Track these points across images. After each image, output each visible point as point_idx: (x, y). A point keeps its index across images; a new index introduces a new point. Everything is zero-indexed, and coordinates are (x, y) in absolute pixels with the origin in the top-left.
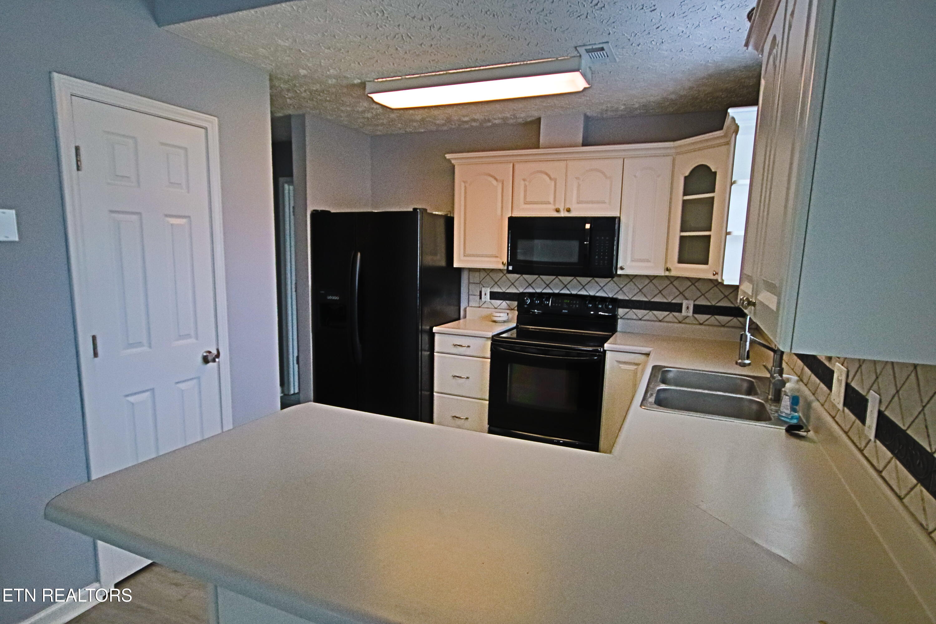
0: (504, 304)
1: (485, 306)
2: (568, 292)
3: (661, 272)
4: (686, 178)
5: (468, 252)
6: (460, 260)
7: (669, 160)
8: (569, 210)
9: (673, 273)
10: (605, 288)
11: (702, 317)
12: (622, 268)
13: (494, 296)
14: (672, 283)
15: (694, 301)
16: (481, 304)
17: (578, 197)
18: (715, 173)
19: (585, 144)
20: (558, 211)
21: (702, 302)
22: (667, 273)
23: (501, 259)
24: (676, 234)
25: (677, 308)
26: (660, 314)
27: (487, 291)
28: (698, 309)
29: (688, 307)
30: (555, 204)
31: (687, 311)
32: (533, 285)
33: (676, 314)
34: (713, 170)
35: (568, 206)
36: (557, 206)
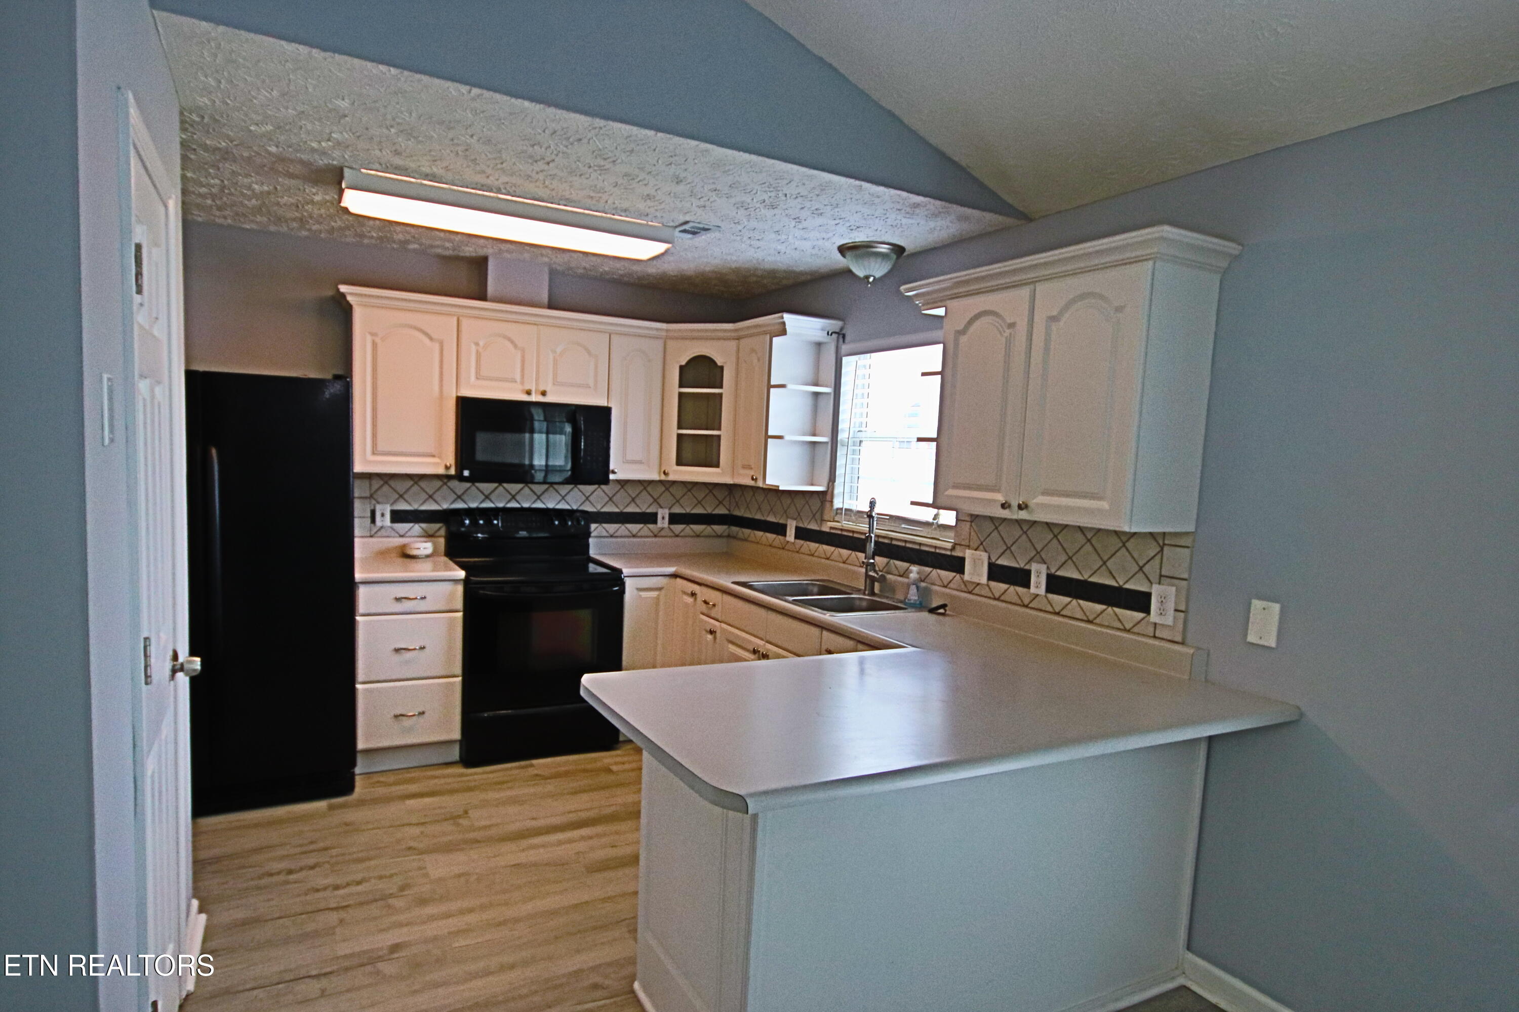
0: (417, 528)
1: (383, 532)
2: (517, 506)
3: (655, 476)
4: (682, 368)
5: (381, 447)
6: (366, 462)
7: (659, 344)
8: (544, 393)
9: (671, 478)
10: (568, 498)
11: (678, 528)
12: (614, 472)
13: (398, 517)
14: (645, 488)
15: (670, 509)
16: (375, 530)
17: (555, 375)
18: (722, 368)
19: (551, 306)
20: (529, 393)
21: (677, 510)
22: (663, 477)
23: (440, 457)
24: (673, 431)
25: (651, 518)
26: (634, 528)
27: (384, 511)
28: (675, 519)
29: (663, 514)
30: (522, 383)
31: (663, 522)
32: (465, 497)
33: (651, 526)
34: (719, 364)
35: (542, 388)
36: (527, 387)
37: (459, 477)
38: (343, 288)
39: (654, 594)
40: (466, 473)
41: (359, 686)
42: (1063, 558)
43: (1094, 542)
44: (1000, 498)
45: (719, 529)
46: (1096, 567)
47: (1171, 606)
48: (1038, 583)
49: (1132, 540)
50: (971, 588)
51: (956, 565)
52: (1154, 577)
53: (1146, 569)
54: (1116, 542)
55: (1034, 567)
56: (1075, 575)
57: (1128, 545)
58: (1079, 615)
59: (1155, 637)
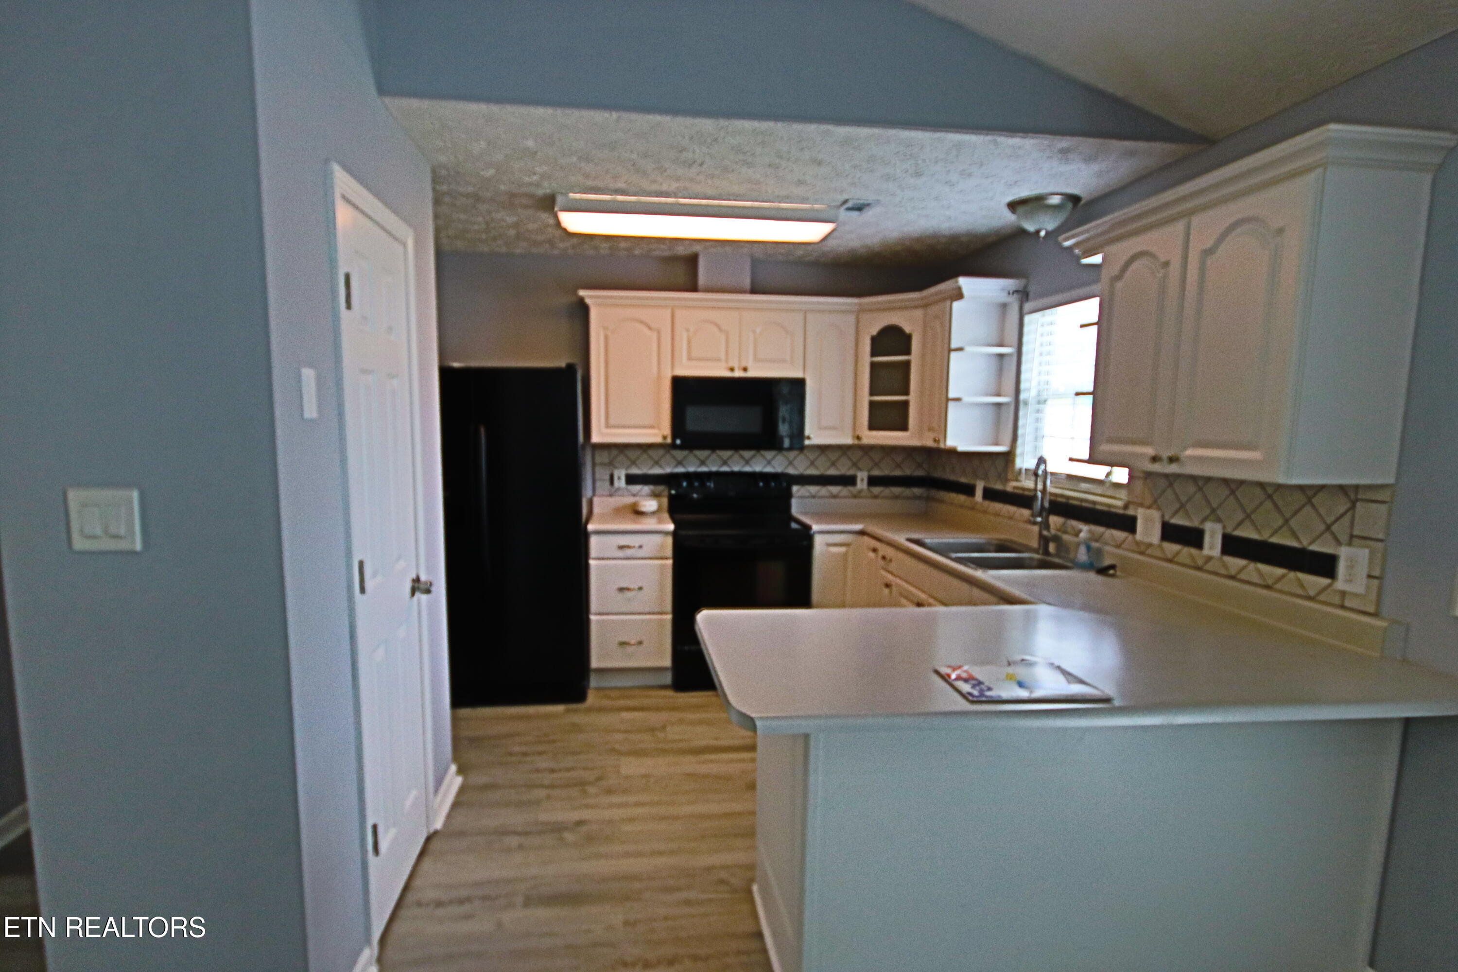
0: (646, 489)
1: (620, 493)
2: (729, 470)
3: (848, 441)
4: (873, 339)
5: (612, 421)
6: (601, 434)
7: (852, 319)
8: (745, 369)
9: (865, 441)
10: (773, 462)
11: (876, 490)
12: (809, 438)
13: (631, 480)
14: (844, 453)
15: (869, 471)
16: (613, 490)
17: (755, 355)
18: (910, 335)
19: (754, 291)
20: (732, 370)
21: (876, 472)
22: (856, 442)
23: (659, 428)
24: (865, 398)
25: (848, 481)
26: (835, 489)
27: (620, 475)
28: (873, 481)
29: (862, 477)
30: (727, 361)
31: (862, 484)
32: (684, 463)
33: (851, 488)
34: (907, 332)
35: (744, 364)
36: (731, 364)
37: (673, 446)
38: (582, 293)
39: (843, 549)
40: (678, 442)
41: (593, 617)
42: (1240, 516)
43: (1275, 497)
44: (1150, 451)
45: (917, 491)
46: (1276, 527)
47: (1362, 570)
48: (1213, 544)
49: (1320, 495)
50: (1143, 549)
51: (1128, 524)
52: (1344, 538)
53: (1335, 528)
54: (1301, 498)
55: (1208, 527)
56: (1254, 536)
57: (1314, 501)
58: (1256, 579)
59: (1342, 607)
